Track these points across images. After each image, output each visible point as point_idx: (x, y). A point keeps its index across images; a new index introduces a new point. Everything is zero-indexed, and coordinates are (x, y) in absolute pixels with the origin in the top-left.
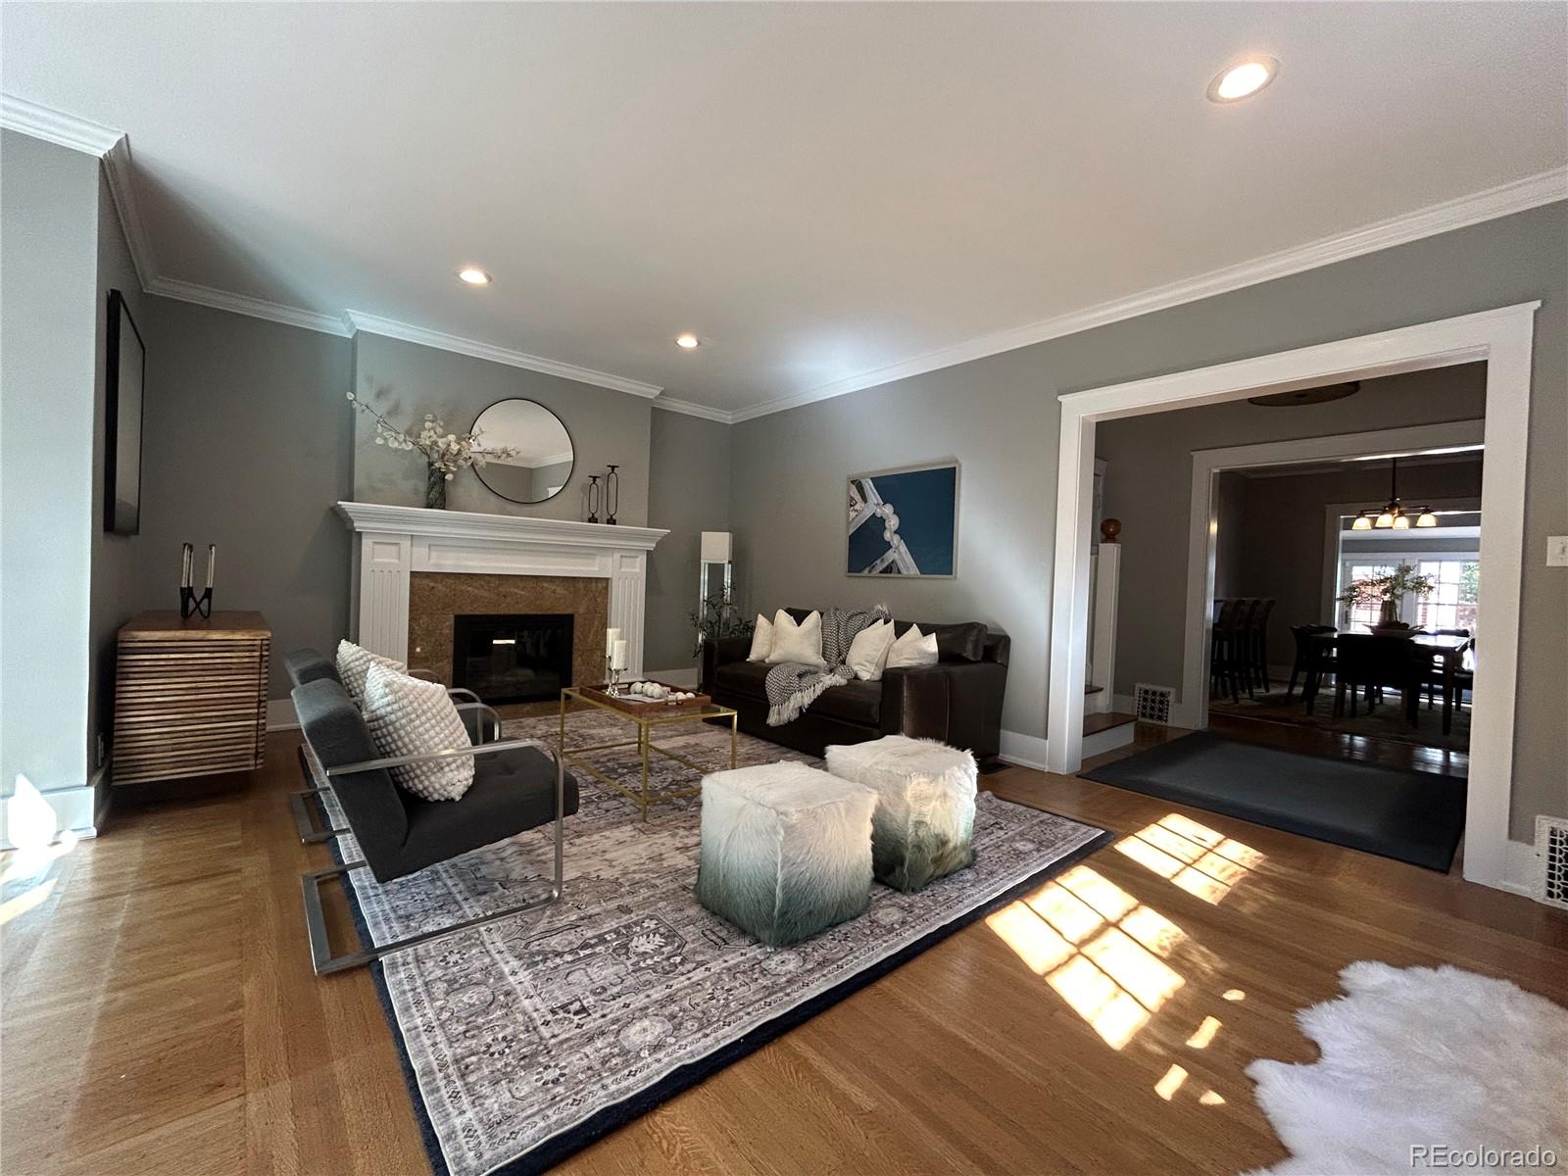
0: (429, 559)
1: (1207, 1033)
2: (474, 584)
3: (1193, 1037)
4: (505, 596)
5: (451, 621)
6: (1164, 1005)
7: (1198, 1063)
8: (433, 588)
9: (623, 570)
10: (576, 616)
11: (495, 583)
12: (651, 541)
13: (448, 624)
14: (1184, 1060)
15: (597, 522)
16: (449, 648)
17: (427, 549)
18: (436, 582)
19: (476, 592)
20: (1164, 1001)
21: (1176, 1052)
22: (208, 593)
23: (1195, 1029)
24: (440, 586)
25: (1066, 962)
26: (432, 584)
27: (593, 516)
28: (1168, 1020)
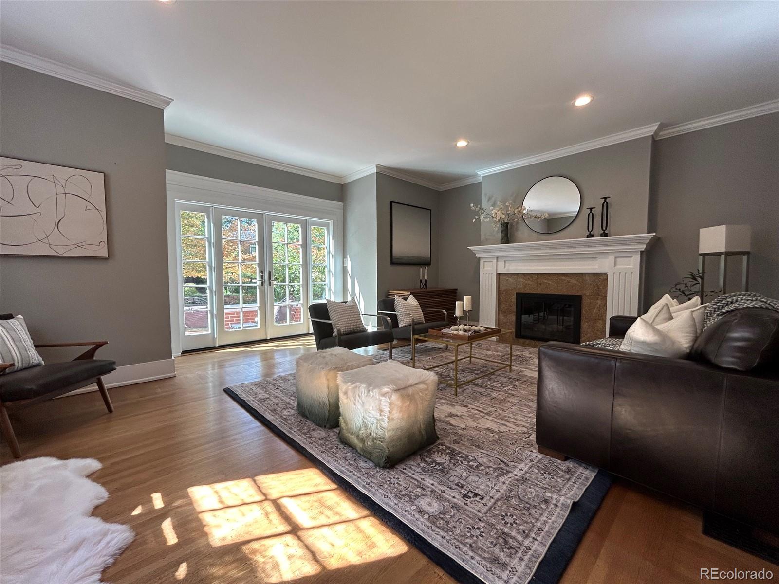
0: (505, 267)
1: (169, 533)
2: (525, 278)
3: (171, 523)
4: (540, 284)
5: (515, 296)
6: (201, 523)
7: (157, 516)
8: (508, 280)
9: (618, 267)
10: (584, 297)
11: (535, 277)
12: (641, 244)
13: (513, 297)
14: (163, 512)
15: (593, 237)
16: (514, 308)
17: (504, 263)
18: (509, 278)
19: (526, 282)
20: (204, 523)
21: (169, 511)
22: (426, 281)
23: (175, 528)
24: (510, 279)
25: (260, 491)
26: (507, 278)
27: (590, 234)
28: (190, 518)
